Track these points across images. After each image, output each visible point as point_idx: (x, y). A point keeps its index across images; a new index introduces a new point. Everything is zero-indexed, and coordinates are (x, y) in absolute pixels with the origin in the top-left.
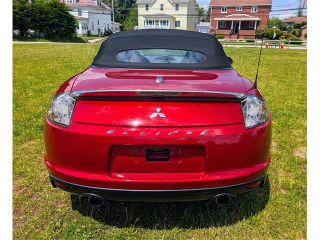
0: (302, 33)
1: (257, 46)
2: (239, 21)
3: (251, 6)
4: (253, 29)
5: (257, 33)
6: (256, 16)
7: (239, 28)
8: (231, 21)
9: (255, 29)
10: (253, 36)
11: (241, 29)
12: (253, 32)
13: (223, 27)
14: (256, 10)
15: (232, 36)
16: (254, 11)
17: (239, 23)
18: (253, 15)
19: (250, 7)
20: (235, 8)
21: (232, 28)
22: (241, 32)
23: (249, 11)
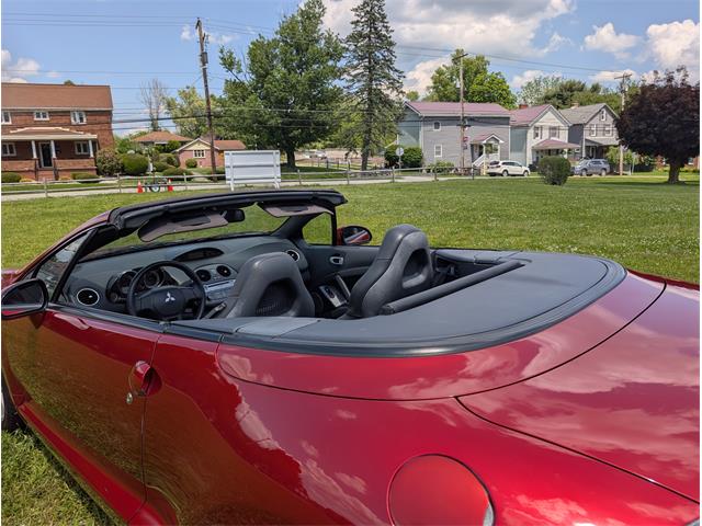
0: (181, 160)
1: (123, 191)
2: (49, 141)
3: (69, 112)
4: (88, 157)
5: (99, 164)
6: (86, 132)
7: (54, 155)
8: (29, 142)
9: (92, 156)
10: (91, 170)
11: (59, 157)
12: (88, 163)
13: (9, 154)
14: (81, 119)
15: (40, 173)
16: (78, 121)
17: (49, 145)
18: (78, 128)
19: (67, 113)
20: (30, 113)
21: (35, 157)
22: (61, 164)
23: (68, 121)
